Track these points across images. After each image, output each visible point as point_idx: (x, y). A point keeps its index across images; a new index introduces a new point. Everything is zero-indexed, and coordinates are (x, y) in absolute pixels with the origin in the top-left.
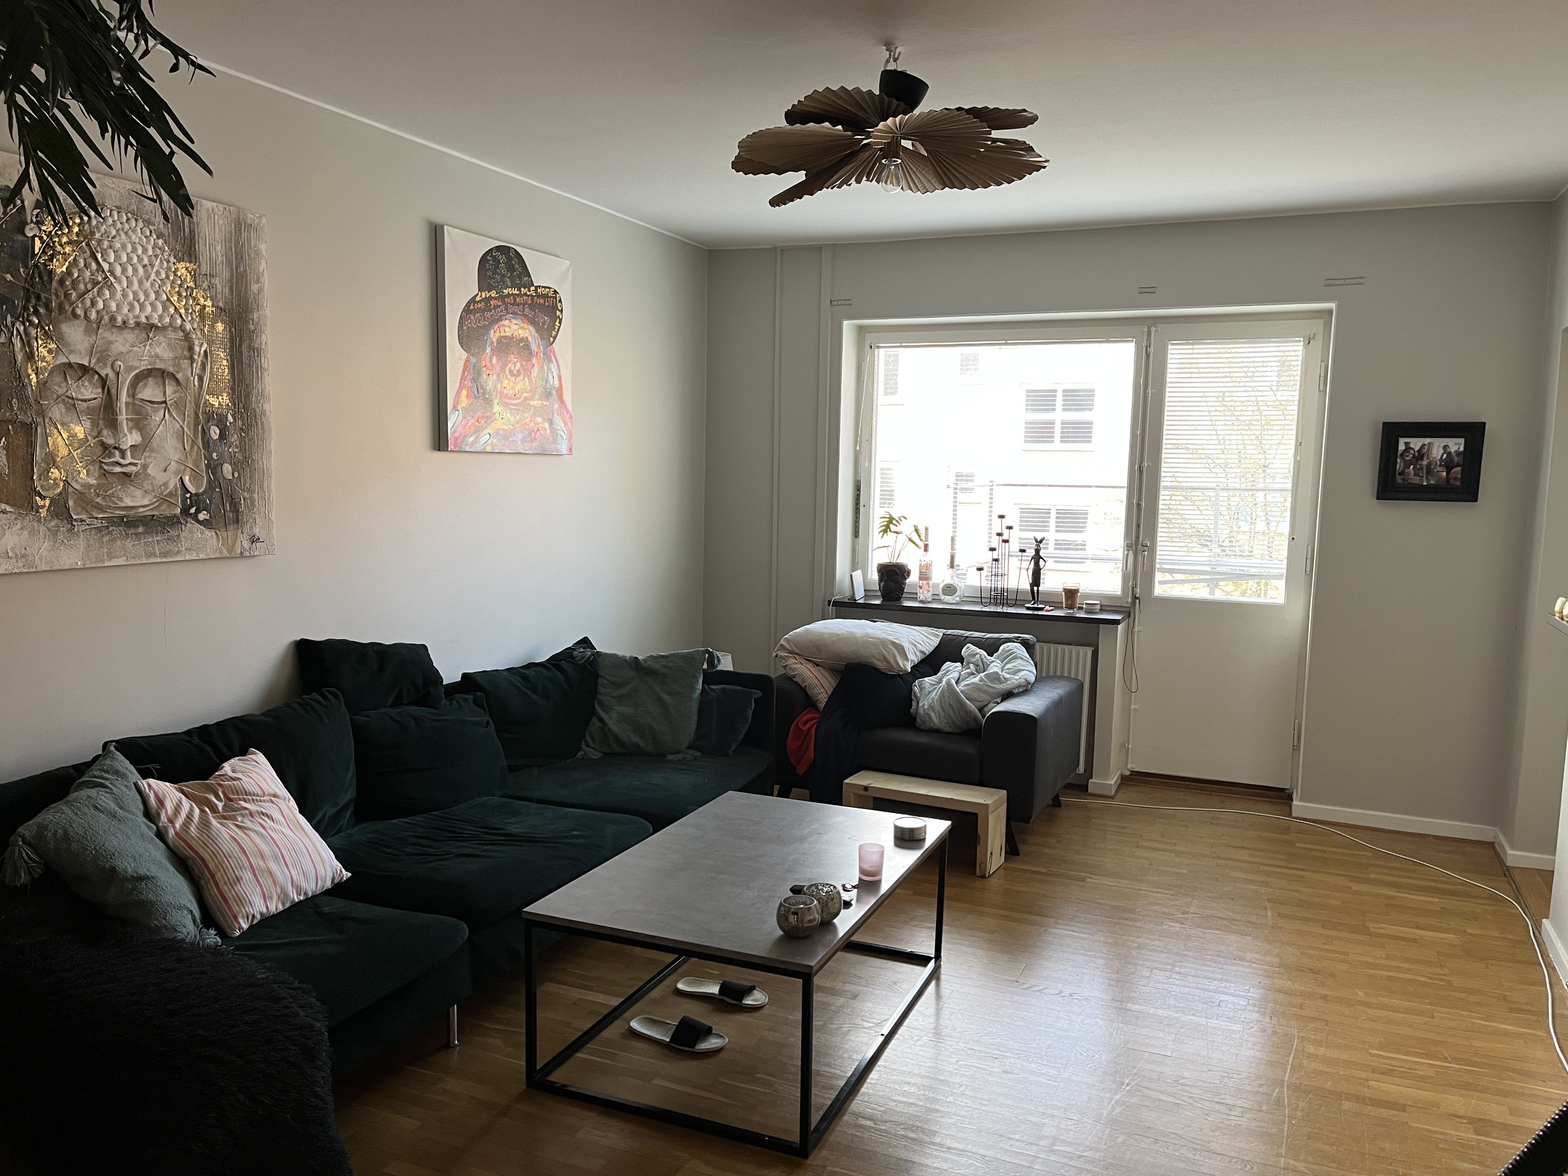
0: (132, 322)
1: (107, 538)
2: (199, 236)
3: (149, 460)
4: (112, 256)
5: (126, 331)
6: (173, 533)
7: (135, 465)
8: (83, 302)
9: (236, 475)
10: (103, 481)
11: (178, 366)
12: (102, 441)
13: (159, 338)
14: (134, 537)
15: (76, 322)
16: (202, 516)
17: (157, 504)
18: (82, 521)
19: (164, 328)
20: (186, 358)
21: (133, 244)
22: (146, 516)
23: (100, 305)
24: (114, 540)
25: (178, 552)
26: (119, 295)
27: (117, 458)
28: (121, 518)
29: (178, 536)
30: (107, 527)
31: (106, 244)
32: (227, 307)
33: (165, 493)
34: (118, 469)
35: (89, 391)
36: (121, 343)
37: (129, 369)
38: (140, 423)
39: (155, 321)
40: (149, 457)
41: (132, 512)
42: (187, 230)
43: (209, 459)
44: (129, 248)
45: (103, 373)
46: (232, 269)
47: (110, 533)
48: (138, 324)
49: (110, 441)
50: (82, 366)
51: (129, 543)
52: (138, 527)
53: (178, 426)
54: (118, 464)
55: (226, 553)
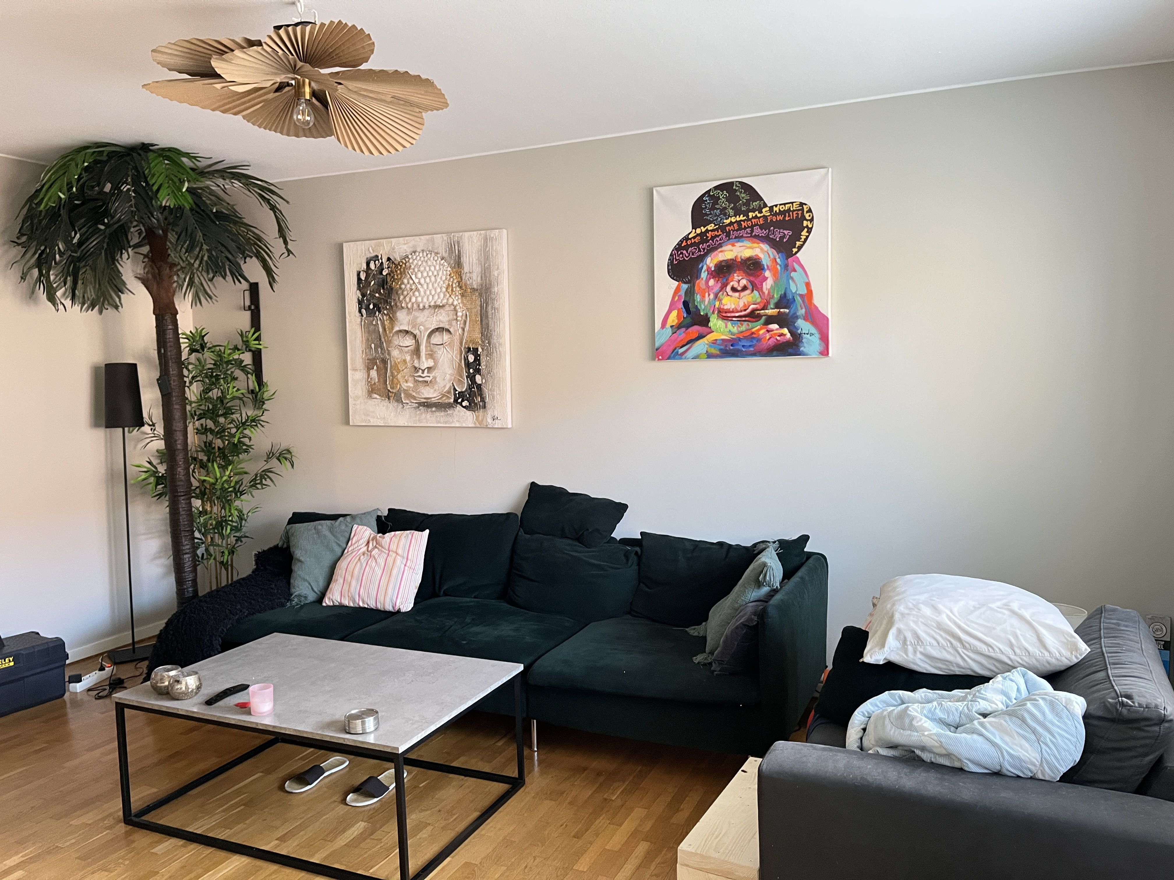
0: (427, 306)
1: (418, 413)
2: (463, 253)
3: (437, 374)
4: (419, 275)
5: (425, 310)
6: (450, 412)
7: (429, 377)
8: (405, 301)
9: (484, 381)
10: (416, 384)
11: (451, 325)
12: (414, 366)
13: (442, 311)
14: (431, 413)
15: (403, 310)
16: (464, 404)
17: (440, 397)
18: (407, 404)
19: (443, 306)
20: (455, 320)
21: (430, 266)
22: (436, 403)
23: (413, 300)
24: (421, 414)
25: (453, 422)
26: (422, 293)
27: (420, 373)
28: (424, 403)
29: (452, 414)
30: (419, 407)
31: (416, 270)
32: (479, 288)
33: (445, 391)
34: (421, 379)
35: (409, 341)
36: (422, 317)
37: (427, 329)
38: (431, 355)
39: (438, 303)
40: (437, 373)
41: (429, 400)
42: (457, 251)
43: (469, 373)
44: (428, 269)
45: (415, 333)
46: (482, 266)
47: (420, 410)
48: (430, 306)
49: (417, 365)
50: (405, 331)
51: (428, 415)
52: (433, 407)
53: (450, 356)
54: (420, 376)
55: (478, 425)
